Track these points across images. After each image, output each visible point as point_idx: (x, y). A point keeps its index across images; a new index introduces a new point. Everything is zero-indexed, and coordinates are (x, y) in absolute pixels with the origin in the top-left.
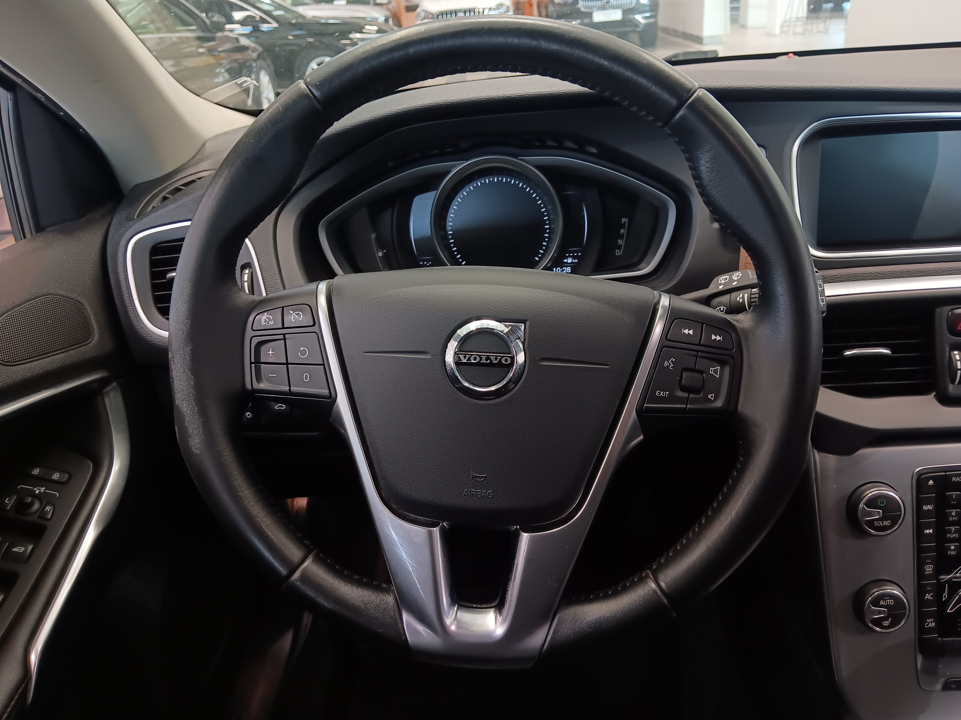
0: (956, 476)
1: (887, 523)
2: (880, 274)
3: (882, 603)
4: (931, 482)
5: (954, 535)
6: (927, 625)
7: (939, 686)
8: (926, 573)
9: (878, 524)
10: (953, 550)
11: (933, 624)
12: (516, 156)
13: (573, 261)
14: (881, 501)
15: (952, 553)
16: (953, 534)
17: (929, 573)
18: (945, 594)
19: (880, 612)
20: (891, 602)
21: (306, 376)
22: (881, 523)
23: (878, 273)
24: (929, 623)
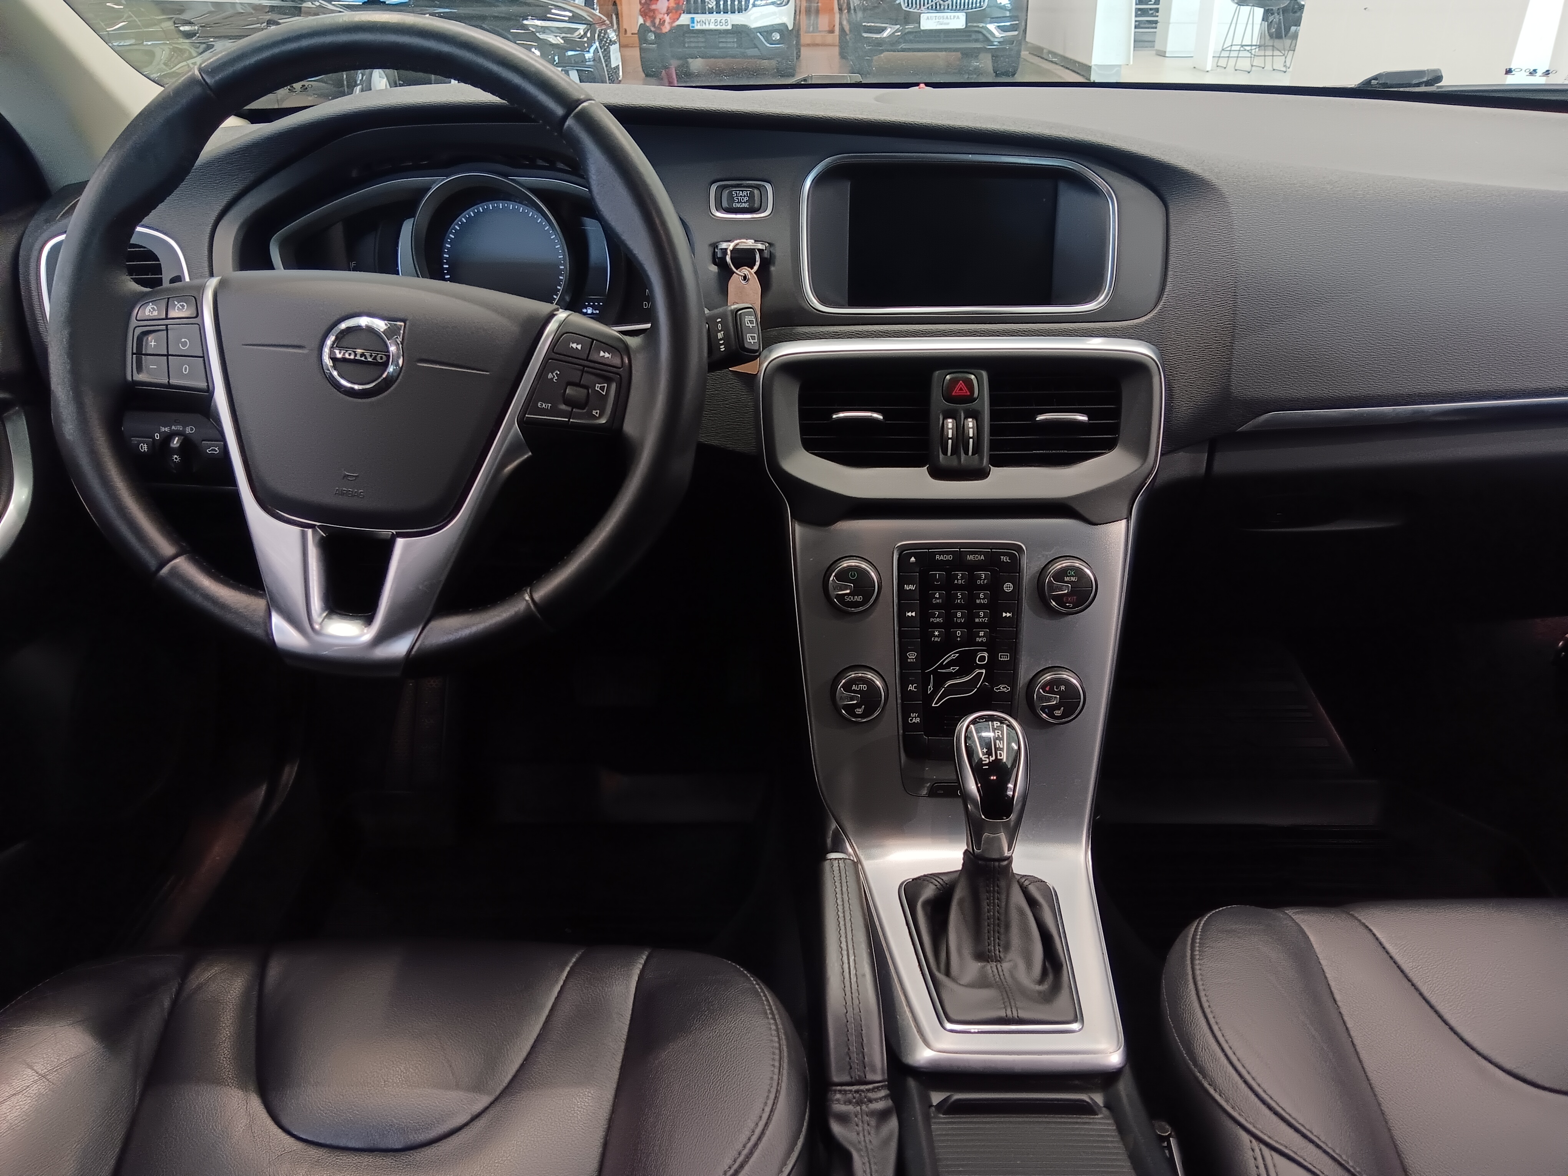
0: (940, 553)
1: (859, 598)
2: (884, 332)
3: (854, 687)
4: (913, 559)
5: (938, 620)
6: (911, 720)
7: (924, 792)
8: (909, 660)
9: (848, 599)
10: (936, 636)
11: (918, 720)
12: (506, 176)
13: (594, 312)
14: (852, 573)
15: (936, 639)
16: (936, 618)
17: (912, 660)
18: (931, 687)
19: (852, 699)
20: (864, 687)
21: (186, 368)
22: (852, 598)
23: (882, 332)
24: (913, 718)
